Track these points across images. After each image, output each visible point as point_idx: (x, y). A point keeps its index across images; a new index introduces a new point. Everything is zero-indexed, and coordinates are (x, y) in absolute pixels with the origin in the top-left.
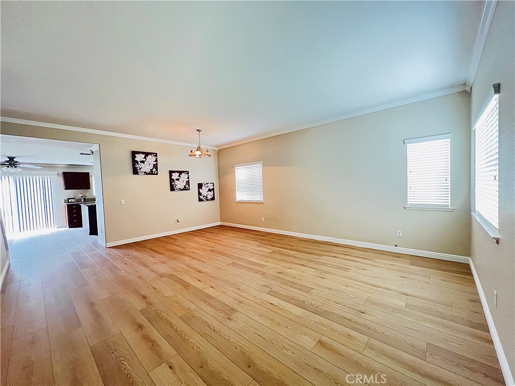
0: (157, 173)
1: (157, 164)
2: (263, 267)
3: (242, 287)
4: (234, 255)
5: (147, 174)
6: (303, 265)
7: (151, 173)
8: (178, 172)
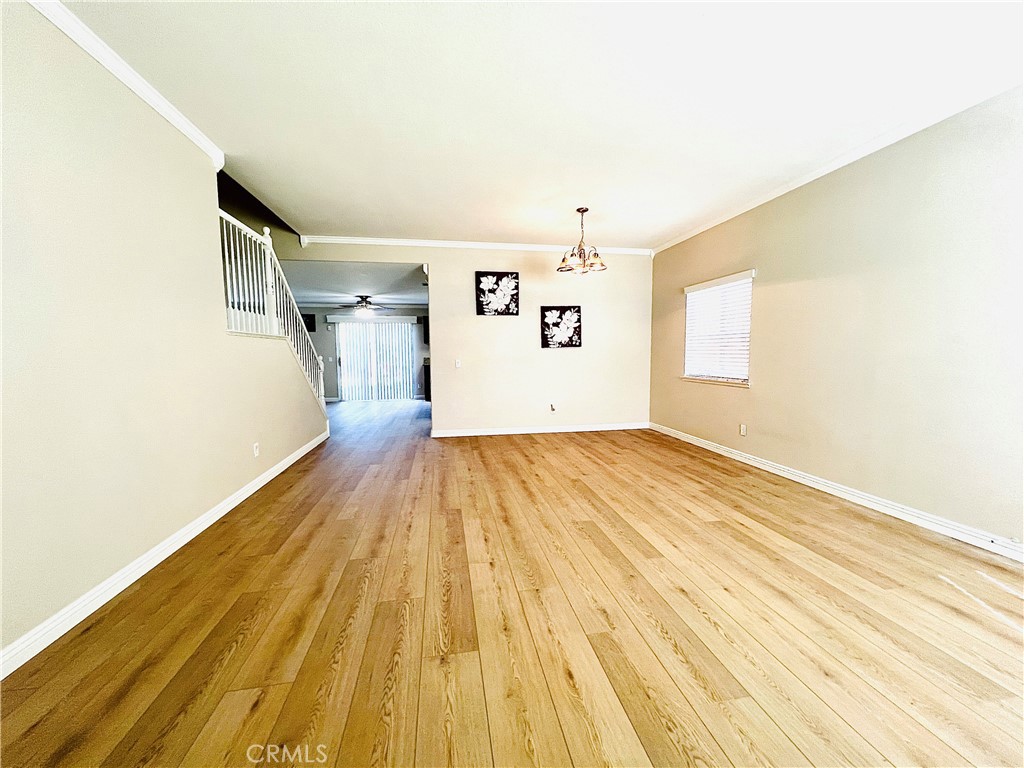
0: (517, 312)
1: (517, 294)
2: (648, 557)
3: (551, 591)
4: (611, 504)
5: (499, 314)
6: (783, 595)
7: (507, 312)
8: (556, 308)
